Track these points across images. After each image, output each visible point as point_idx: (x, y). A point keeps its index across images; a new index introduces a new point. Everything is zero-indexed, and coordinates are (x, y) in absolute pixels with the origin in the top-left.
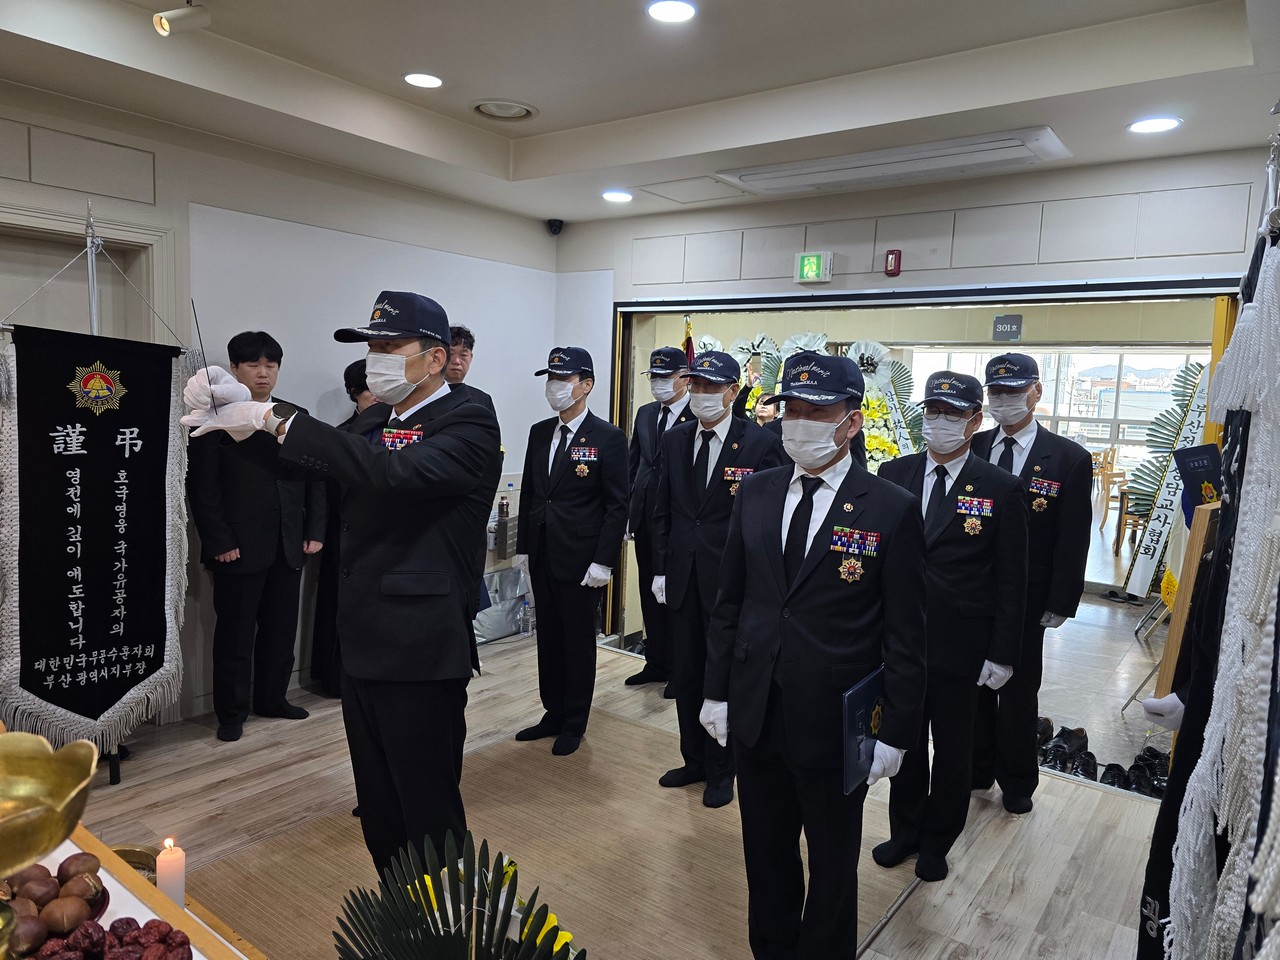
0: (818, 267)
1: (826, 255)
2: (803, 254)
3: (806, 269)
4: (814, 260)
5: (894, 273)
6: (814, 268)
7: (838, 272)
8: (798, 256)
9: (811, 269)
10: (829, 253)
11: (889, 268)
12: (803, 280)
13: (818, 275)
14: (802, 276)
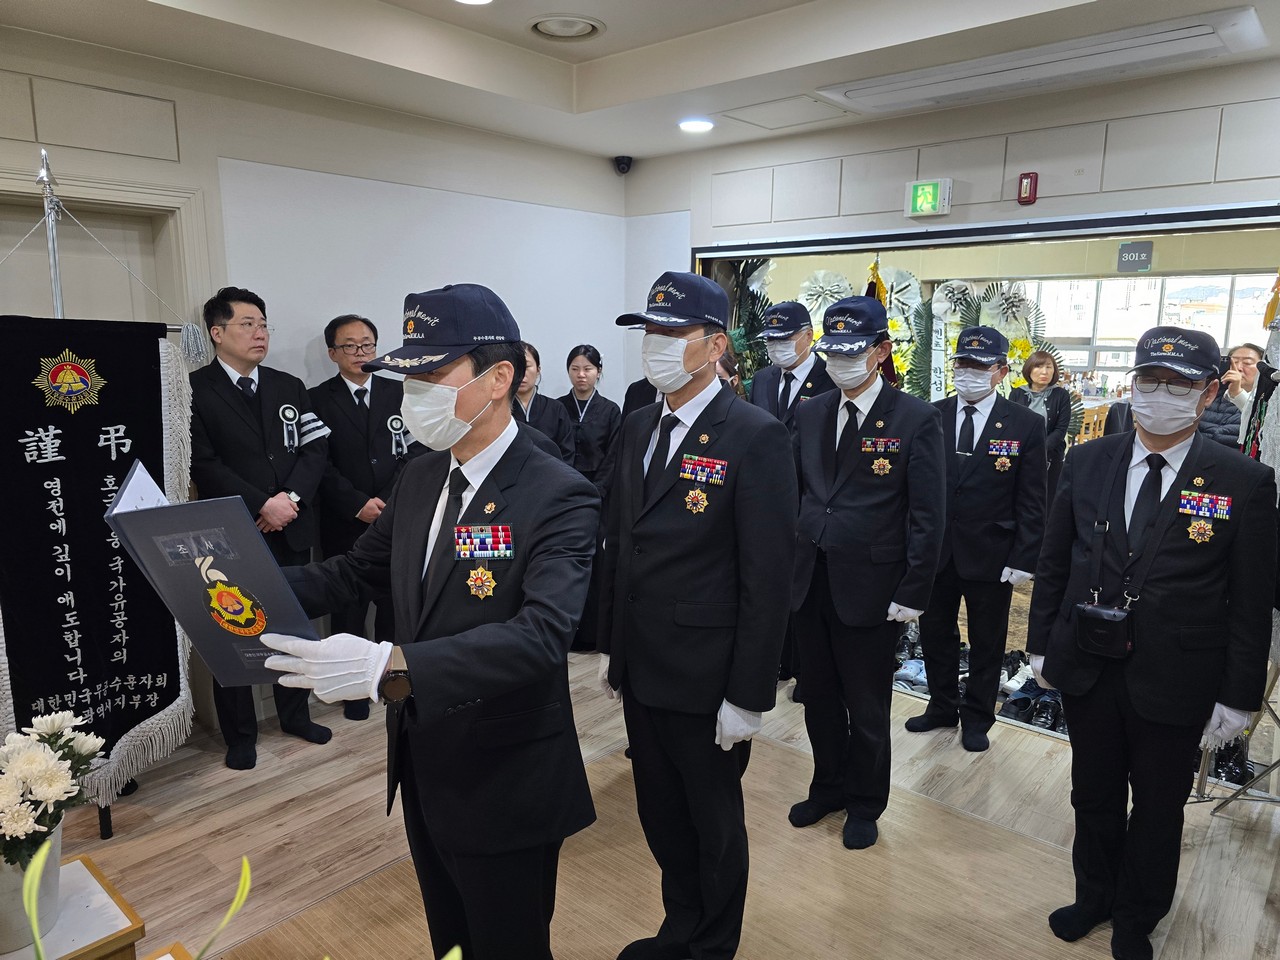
0: (935, 199)
1: (946, 182)
2: (915, 183)
3: (920, 201)
4: (929, 189)
5: (1029, 201)
6: (930, 198)
7: (959, 201)
8: (910, 185)
9: (926, 200)
10: (948, 180)
11: (1023, 196)
12: (917, 214)
13: (934, 208)
14: (914, 209)
